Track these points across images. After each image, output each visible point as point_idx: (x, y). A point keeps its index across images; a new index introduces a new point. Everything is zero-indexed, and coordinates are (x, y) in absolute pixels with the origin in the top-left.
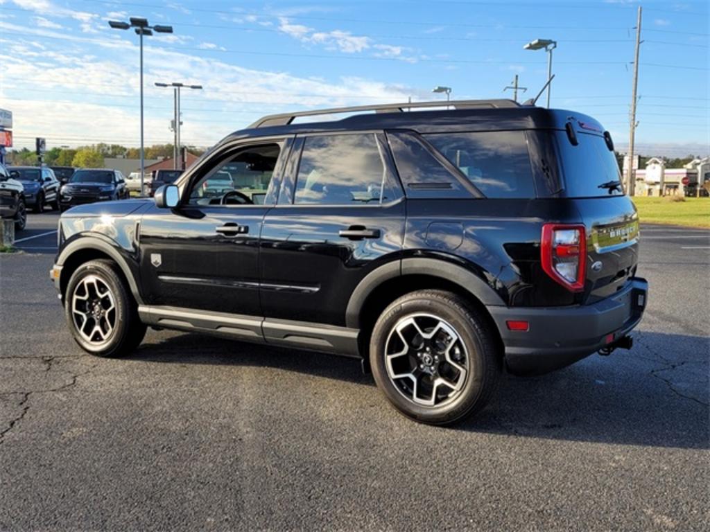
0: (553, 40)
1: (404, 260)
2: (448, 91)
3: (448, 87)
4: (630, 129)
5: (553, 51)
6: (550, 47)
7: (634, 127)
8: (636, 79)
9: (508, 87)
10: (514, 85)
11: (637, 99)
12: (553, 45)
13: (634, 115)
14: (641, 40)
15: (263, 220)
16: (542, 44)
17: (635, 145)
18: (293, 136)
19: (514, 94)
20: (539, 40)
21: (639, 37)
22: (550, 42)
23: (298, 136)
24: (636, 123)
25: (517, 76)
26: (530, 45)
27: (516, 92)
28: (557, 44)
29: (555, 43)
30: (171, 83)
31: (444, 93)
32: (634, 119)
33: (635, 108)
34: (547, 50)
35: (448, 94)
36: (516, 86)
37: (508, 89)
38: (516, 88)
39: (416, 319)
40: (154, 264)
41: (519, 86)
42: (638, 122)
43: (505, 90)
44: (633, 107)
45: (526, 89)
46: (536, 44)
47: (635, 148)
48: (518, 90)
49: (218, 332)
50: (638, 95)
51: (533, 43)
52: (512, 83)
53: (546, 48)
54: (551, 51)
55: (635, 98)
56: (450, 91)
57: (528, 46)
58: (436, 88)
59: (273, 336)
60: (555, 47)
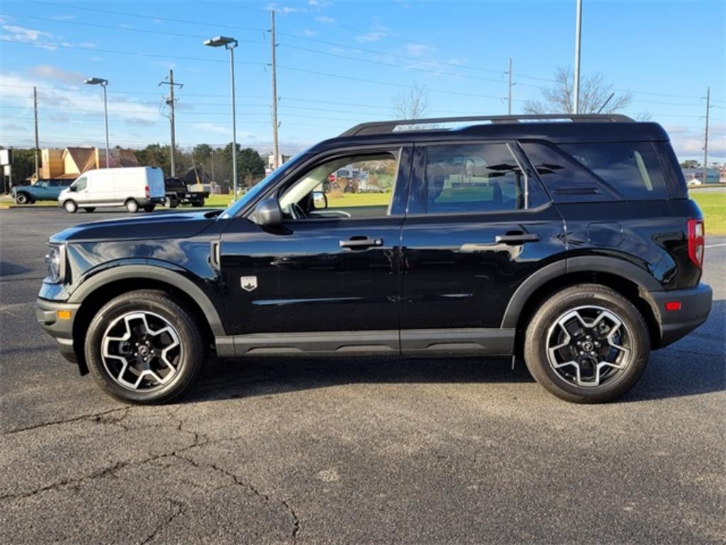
0: (235, 39)
1: (568, 260)
2: (104, 83)
3: (105, 79)
4: (272, 129)
5: (234, 49)
6: (231, 45)
7: (276, 126)
8: (275, 80)
9: (163, 82)
10: (169, 81)
11: (278, 100)
12: (234, 43)
13: (276, 116)
14: (276, 43)
15: (401, 230)
16: (224, 41)
17: (279, 144)
18: (411, 145)
19: (170, 90)
20: (222, 37)
21: (274, 40)
22: (231, 40)
23: (416, 145)
24: (278, 124)
25: (171, 71)
26: (211, 41)
27: (172, 88)
28: (239, 43)
29: (236, 42)
31: (99, 85)
32: (276, 120)
33: (276, 109)
34: (227, 48)
35: (104, 87)
36: (172, 80)
37: (162, 85)
38: (172, 83)
39: (580, 312)
40: (246, 289)
41: (174, 82)
42: (280, 123)
43: (160, 85)
44: (273, 108)
45: (182, 85)
46: (218, 41)
47: (279, 148)
48: (174, 86)
49: (338, 353)
50: (278, 96)
51: (215, 39)
52: (167, 78)
53: (227, 46)
54: (232, 49)
55: (275, 100)
56: (107, 84)
57: (208, 42)
58: (90, 79)
59: (415, 348)
60: (237, 45)
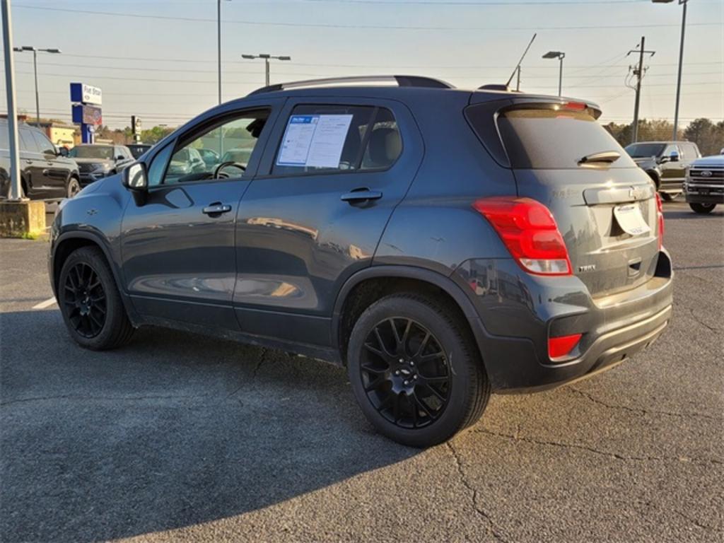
30: (258, 55)
